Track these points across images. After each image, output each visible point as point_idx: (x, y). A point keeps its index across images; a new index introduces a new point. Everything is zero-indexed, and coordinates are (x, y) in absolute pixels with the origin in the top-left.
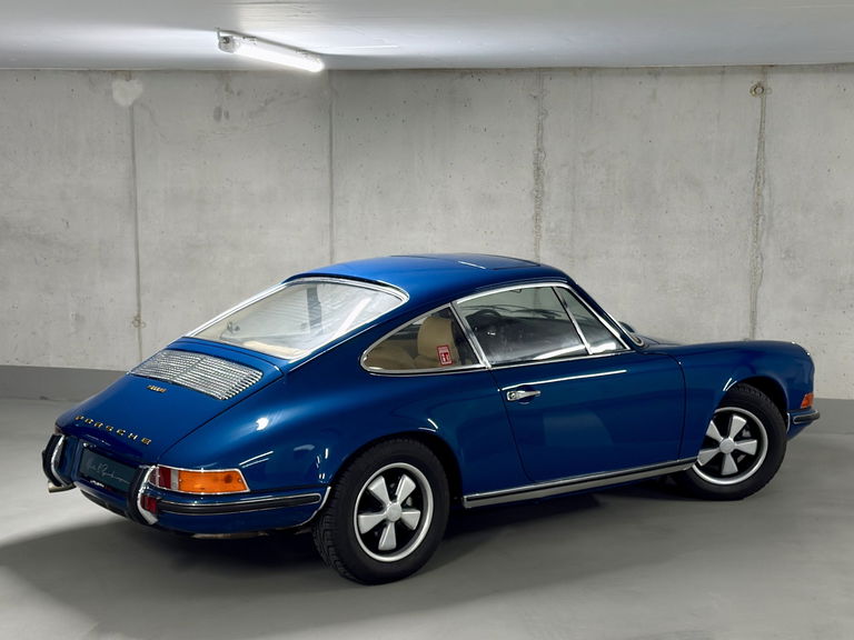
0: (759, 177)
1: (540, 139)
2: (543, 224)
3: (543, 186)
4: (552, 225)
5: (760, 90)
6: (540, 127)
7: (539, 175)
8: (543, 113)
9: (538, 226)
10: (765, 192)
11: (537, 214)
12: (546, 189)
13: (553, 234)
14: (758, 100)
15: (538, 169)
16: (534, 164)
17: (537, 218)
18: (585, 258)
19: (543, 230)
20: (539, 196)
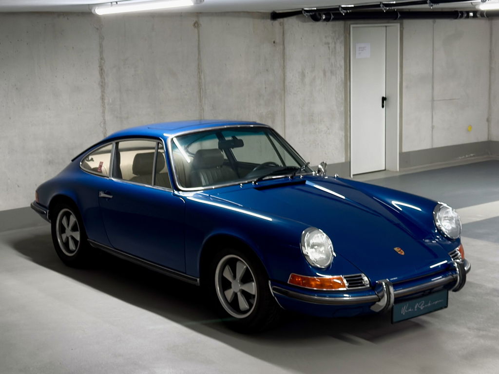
0: (200, 70)
1: (101, 53)
2: (106, 101)
3: (105, 80)
4: (111, 101)
5: (196, 25)
6: (101, 46)
7: (102, 73)
8: (102, 38)
9: (103, 102)
10: (202, 77)
11: (103, 95)
12: (106, 81)
13: (112, 106)
14: (196, 30)
15: (101, 70)
16: (99, 67)
17: (103, 98)
18: (127, 118)
19: (106, 105)
20: (103, 85)
